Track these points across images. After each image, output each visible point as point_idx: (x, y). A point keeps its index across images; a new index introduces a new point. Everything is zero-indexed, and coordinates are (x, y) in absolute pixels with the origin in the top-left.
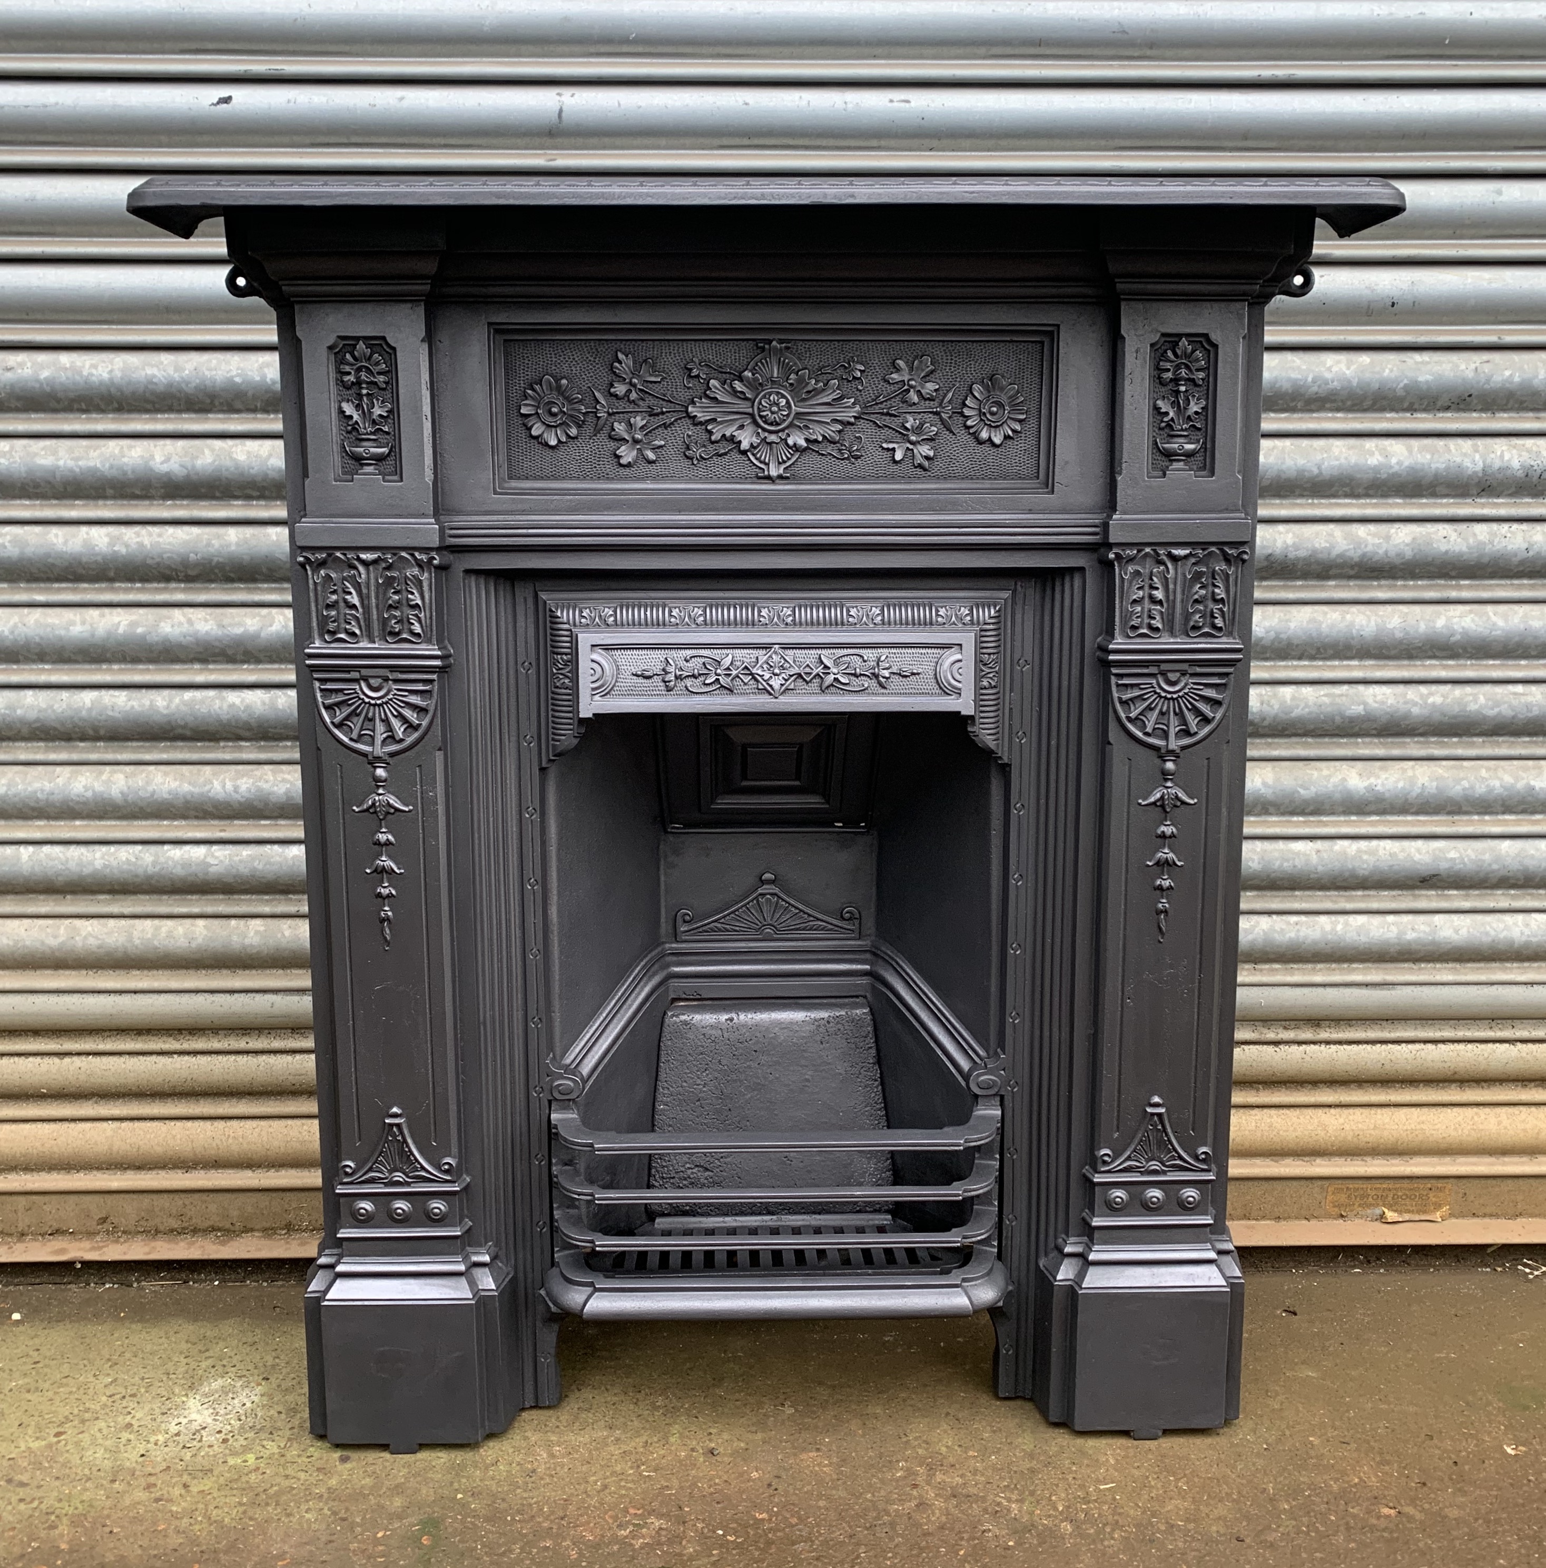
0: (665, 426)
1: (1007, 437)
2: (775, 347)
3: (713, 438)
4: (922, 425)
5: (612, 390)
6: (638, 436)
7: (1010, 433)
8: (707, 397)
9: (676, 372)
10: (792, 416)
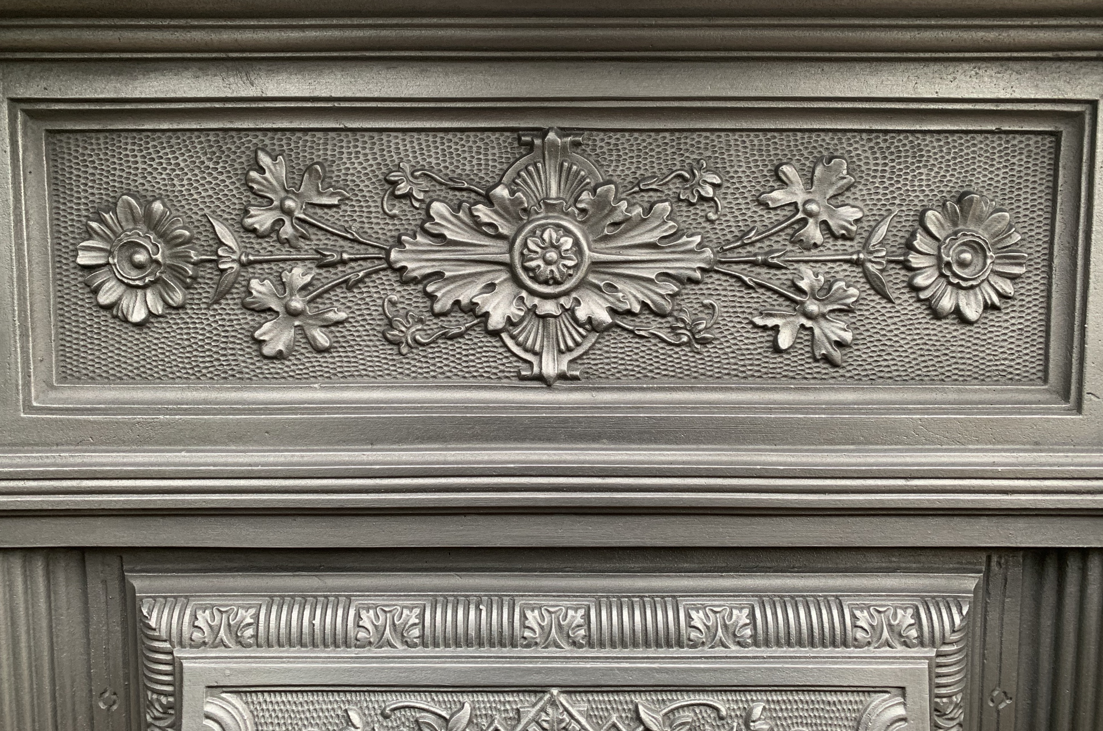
0: (349, 285)
1: (989, 307)
2: (553, 144)
3: (438, 307)
4: (830, 284)
5: (249, 221)
6: (297, 303)
7: (996, 299)
8: (427, 233)
9: (366, 187)
10: (584, 268)
